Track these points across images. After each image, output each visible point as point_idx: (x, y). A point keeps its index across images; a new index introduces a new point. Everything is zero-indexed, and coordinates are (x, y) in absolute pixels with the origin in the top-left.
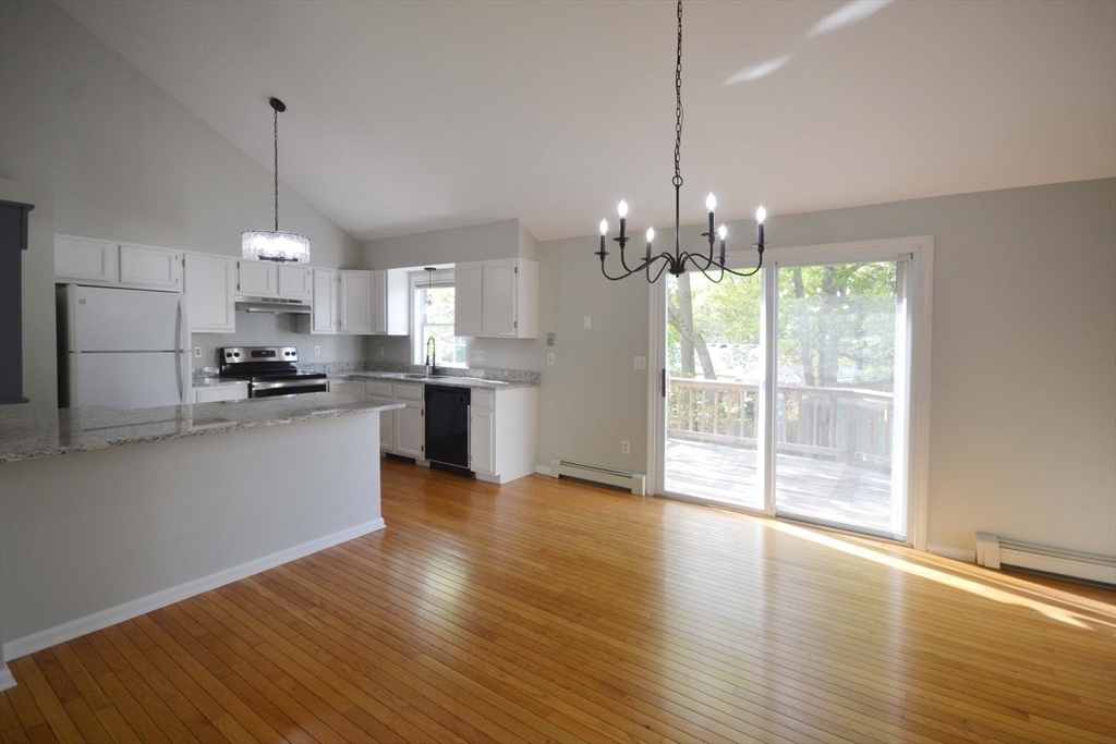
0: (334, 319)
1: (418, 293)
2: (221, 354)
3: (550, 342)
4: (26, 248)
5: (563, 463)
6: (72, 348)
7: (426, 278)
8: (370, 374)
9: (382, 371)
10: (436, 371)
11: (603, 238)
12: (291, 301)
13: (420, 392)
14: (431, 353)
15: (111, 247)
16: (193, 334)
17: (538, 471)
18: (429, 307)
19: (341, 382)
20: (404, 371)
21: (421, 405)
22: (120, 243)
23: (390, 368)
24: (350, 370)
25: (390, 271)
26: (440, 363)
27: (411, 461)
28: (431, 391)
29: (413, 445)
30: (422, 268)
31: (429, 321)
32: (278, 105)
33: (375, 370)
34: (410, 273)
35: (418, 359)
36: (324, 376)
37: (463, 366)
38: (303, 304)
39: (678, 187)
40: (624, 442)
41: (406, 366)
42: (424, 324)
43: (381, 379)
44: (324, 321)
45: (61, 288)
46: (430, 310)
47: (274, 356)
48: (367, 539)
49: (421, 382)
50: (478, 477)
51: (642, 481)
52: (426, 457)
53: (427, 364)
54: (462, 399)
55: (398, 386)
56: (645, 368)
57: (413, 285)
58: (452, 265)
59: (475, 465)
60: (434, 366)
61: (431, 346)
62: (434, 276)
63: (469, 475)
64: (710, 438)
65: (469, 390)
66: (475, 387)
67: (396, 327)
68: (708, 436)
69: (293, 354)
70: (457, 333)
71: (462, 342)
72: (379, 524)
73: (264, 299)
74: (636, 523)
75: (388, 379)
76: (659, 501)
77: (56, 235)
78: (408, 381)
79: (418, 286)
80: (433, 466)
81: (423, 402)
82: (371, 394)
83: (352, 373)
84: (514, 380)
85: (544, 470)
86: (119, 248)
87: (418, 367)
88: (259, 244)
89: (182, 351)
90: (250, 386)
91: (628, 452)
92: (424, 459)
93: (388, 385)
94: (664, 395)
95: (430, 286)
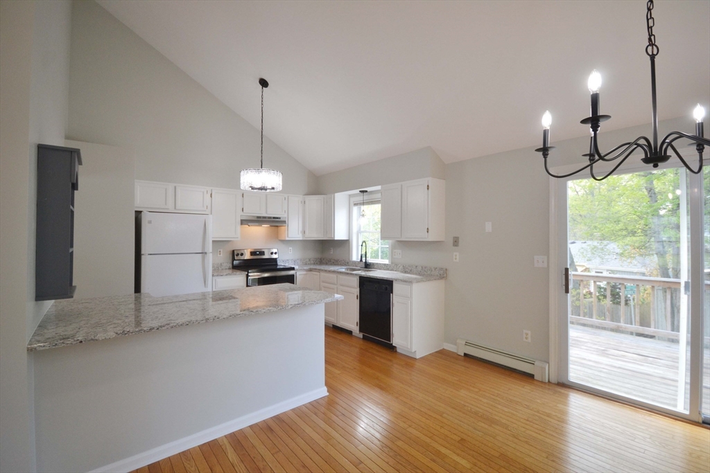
0: (301, 229)
1: (355, 209)
2: (234, 254)
3: (456, 242)
4: (77, 189)
5: (467, 344)
6: (143, 252)
7: (360, 198)
8: (322, 267)
9: (331, 264)
10: (368, 266)
11: (545, 133)
12: (274, 218)
13: (355, 282)
14: (363, 253)
15: (170, 187)
16: (213, 241)
17: (445, 348)
18: (362, 219)
19: (305, 273)
20: (345, 265)
21: (357, 291)
22: (175, 185)
23: (336, 262)
24: (311, 264)
25: (336, 194)
26: (370, 260)
27: (349, 333)
28: (364, 282)
29: (350, 319)
30: (357, 191)
31: (362, 230)
32: (264, 83)
33: (326, 264)
34: (350, 196)
35: (355, 257)
36: (293, 269)
37: (386, 262)
38: (281, 220)
39: (653, 57)
40: (525, 331)
41: (346, 262)
42: (359, 232)
43: (330, 271)
44: (294, 230)
45: (138, 214)
46: (363, 221)
47: (264, 254)
48: (314, 405)
49: (356, 275)
50: (398, 350)
51: (545, 368)
52: (360, 331)
53: (361, 260)
54: (386, 289)
55: (341, 277)
56: (546, 265)
57: (352, 204)
58: (379, 188)
59: (396, 341)
60: (366, 262)
61: (364, 247)
62: (366, 197)
63: (392, 348)
64: (589, 323)
65: (392, 282)
66: (396, 280)
67: (340, 234)
68: (587, 320)
69: (276, 253)
70: (383, 238)
71: (387, 245)
72: (323, 392)
73: (258, 217)
74: (549, 415)
75: (334, 272)
76: (563, 391)
77: (136, 180)
78: (348, 274)
79: (355, 204)
80: (364, 338)
81: (358, 289)
82: (323, 282)
83: (312, 267)
84: (427, 274)
85: (450, 347)
86: (175, 187)
87: (355, 262)
88: (251, 179)
89: (206, 253)
90: (247, 276)
91: (529, 340)
92: (358, 332)
93: (334, 276)
94: (567, 291)
95: (363, 204)
